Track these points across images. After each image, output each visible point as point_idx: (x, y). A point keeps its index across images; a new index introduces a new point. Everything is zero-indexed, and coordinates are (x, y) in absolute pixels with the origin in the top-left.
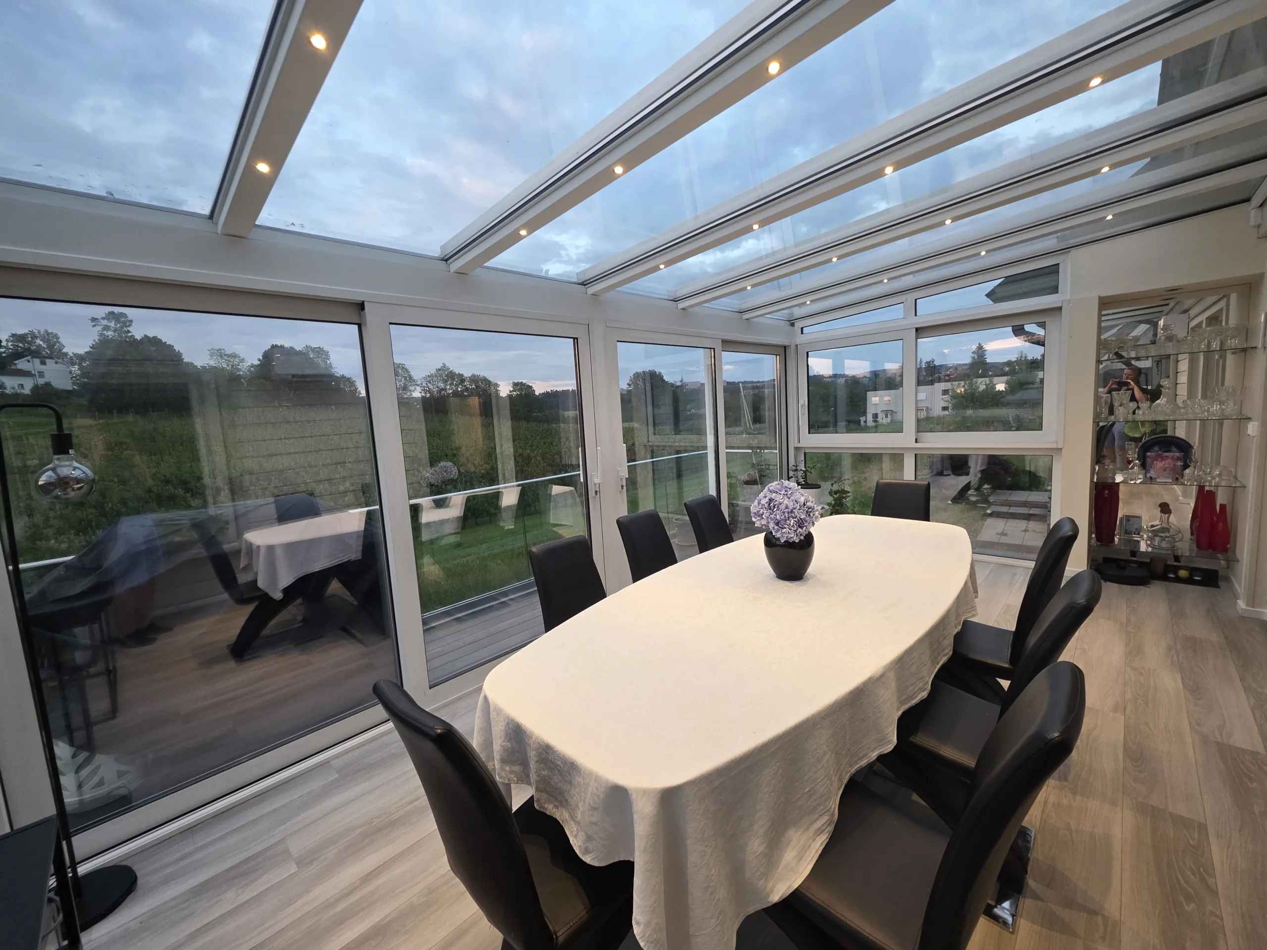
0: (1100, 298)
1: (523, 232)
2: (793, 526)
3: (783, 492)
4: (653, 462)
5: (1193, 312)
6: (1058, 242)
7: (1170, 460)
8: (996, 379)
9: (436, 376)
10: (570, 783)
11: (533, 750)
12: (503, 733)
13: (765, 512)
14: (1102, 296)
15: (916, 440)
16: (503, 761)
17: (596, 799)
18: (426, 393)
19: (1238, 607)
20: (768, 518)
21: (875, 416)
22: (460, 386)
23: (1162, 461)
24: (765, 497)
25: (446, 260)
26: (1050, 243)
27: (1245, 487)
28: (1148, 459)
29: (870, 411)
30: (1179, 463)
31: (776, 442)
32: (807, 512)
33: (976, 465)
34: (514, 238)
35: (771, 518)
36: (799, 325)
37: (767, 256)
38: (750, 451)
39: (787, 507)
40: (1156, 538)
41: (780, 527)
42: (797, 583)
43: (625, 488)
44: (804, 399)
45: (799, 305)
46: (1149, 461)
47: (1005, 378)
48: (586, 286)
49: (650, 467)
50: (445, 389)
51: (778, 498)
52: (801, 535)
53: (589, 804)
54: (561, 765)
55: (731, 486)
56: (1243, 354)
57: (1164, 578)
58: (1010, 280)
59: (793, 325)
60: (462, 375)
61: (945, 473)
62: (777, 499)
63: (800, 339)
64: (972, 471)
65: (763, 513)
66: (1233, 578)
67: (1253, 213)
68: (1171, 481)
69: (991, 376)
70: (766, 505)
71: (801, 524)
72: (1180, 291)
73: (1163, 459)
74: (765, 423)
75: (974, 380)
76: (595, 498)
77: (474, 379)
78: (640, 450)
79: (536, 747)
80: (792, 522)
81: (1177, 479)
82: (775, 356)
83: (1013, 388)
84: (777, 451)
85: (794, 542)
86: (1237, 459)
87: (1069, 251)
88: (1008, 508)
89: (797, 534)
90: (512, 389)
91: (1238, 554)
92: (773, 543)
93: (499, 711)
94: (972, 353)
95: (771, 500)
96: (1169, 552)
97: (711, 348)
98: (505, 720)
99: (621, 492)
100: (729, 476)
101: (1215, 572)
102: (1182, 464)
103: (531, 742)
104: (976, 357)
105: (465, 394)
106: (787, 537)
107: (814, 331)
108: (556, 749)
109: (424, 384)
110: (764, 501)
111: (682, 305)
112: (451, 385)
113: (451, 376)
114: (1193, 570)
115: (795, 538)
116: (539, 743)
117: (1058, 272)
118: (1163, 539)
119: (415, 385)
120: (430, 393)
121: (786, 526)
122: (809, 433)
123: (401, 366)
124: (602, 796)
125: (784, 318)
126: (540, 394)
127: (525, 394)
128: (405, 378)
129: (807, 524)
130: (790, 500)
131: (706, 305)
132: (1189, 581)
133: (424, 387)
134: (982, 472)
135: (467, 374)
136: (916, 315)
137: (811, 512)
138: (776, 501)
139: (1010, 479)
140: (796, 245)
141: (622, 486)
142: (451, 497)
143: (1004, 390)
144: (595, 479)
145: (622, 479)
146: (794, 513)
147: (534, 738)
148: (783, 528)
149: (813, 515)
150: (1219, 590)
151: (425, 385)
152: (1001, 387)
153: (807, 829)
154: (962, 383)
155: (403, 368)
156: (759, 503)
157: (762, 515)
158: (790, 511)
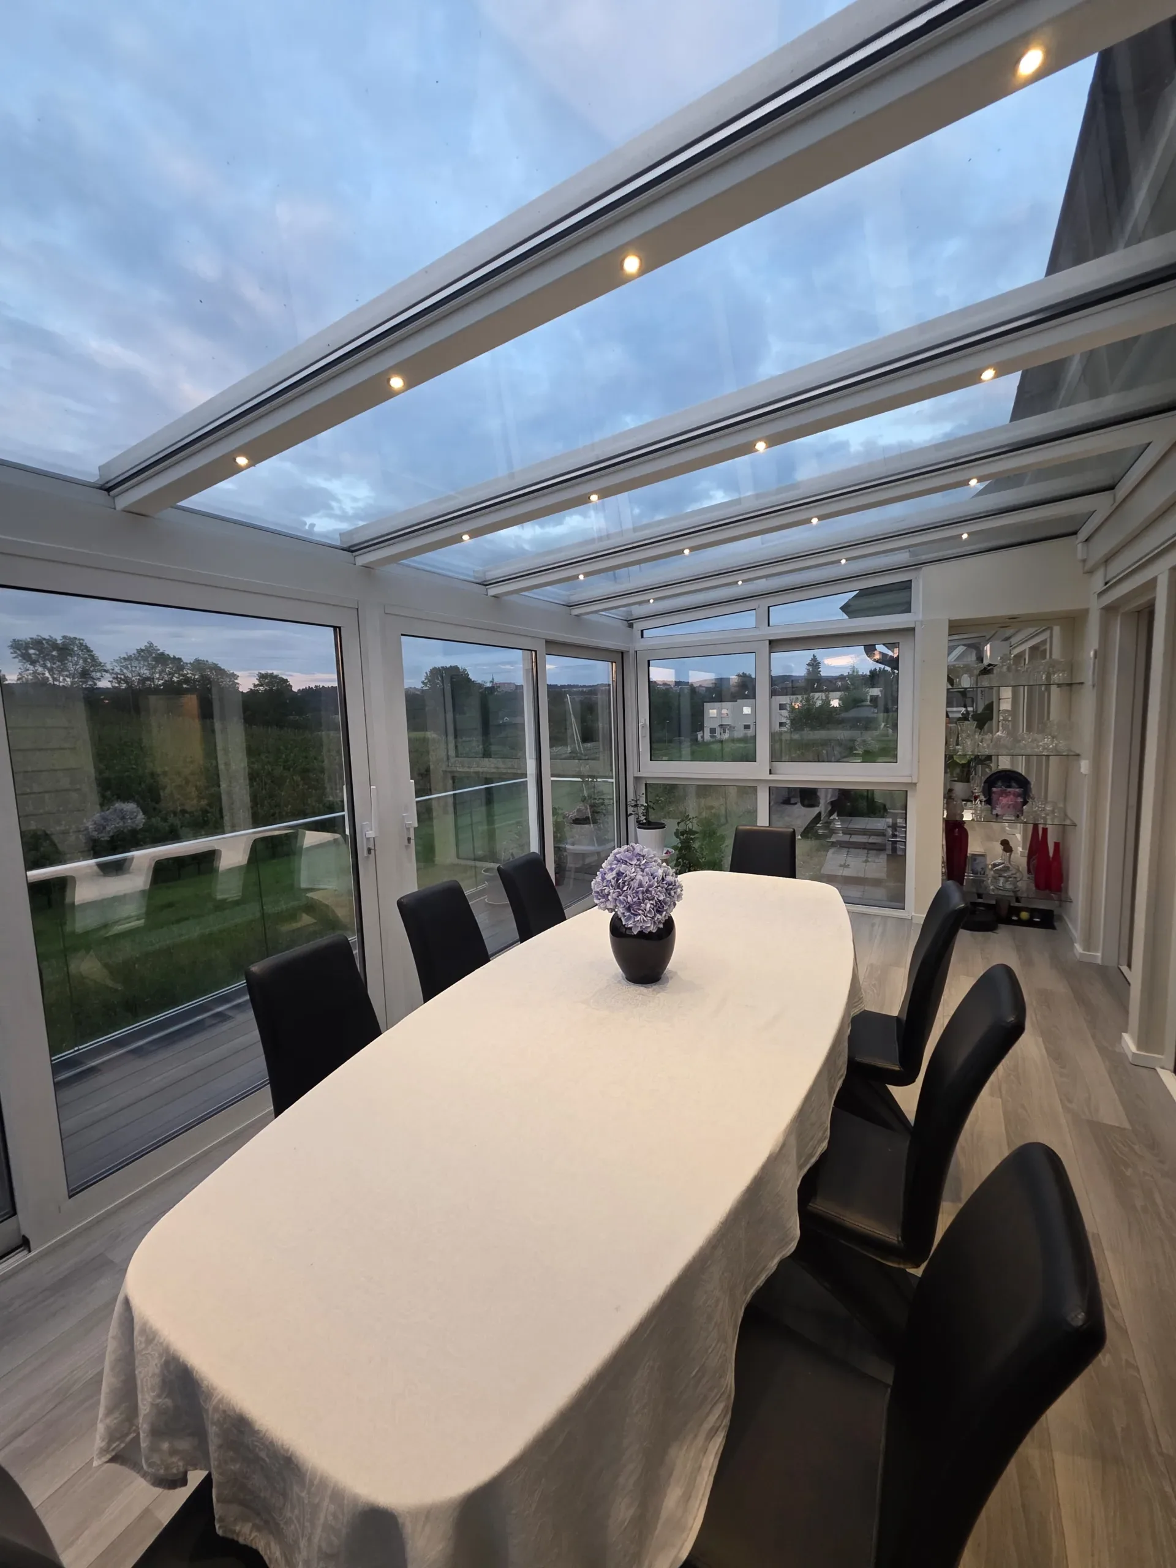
0: (950, 621)
1: (242, 461)
2: (650, 912)
3: (634, 862)
4: (454, 794)
5: (1014, 641)
6: (910, 557)
7: (1012, 796)
8: (832, 694)
9: (137, 659)
10: (284, 1495)
11: (213, 1424)
12: (157, 1380)
13: (612, 891)
14: (951, 619)
15: (770, 770)
16: (156, 1433)
17: (333, 1538)
18: (119, 683)
19: (1075, 951)
20: (616, 900)
21: (713, 731)
22: (176, 675)
23: (1005, 797)
24: (612, 870)
25: (109, 490)
26: (903, 557)
27: (1075, 826)
28: (993, 795)
29: (708, 725)
30: (1020, 800)
31: (612, 770)
32: (666, 889)
33: (826, 796)
34: (226, 469)
35: (620, 900)
36: (638, 626)
37: (600, 539)
38: (579, 779)
39: (641, 885)
40: (1000, 878)
41: (632, 913)
42: (655, 987)
43: (413, 841)
44: (645, 718)
45: (640, 603)
46: (994, 797)
47: (838, 694)
48: (355, 554)
49: (451, 800)
50: (151, 679)
51: (630, 871)
52: (660, 922)
53: (320, 1547)
54: (267, 1460)
55: (558, 827)
56: (1068, 688)
57: (1008, 921)
58: (863, 593)
59: (631, 626)
60: (180, 659)
61: (793, 801)
62: (628, 873)
63: (640, 645)
64: (822, 802)
65: (609, 893)
66: (1065, 918)
67: (1080, 546)
68: (1013, 819)
69: (826, 691)
70: (613, 882)
71: (659, 907)
72: (1019, 620)
73: (1007, 794)
74: (598, 741)
75: (812, 694)
76: (368, 857)
77: (199, 665)
78: (436, 777)
79: (218, 1420)
80: (648, 906)
81: (1018, 816)
82: (610, 663)
83: (847, 705)
84: (614, 780)
85: (650, 932)
86: (1065, 794)
87: (921, 568)
88: (849, 836)
89: (654, 922)
90: (257, 682)
91: (1071, 893)
92: (621, 933)
93: (151, 1337)
94: (807, 665)
95: (619, 874)
96: (1011, 894)
97: (532, 651)
98: (161, 1356)
99: (407, 847)
100: (555, 812)
101: (1051, 912)
102: (1022, 800)
103: (210, 1407)
104: (811, 669)
105: (185, 686)
106: (641, 927)
107: (656, 635)
108: (257, 1428)
109: (117, 670)
110: (610, 876)
111: (493, 591)
112: (160, 673)
113: (162, 659)
114: (1033, 912)
115: (651, 929)
116: (224, 1412)
117: (911, 588)
118: (1007, 879)
119: (100, 671)
120: (126, 682)
121: (640, 912)
122: (651, 760)
123: (77, 642)
124: (344, 1531)
125: (622, 616)
126: (299, 690)
127: (278, 690)
128: (85, 660)
129: (667, 907)
130: (645, 874)
131: (526, 593)
132: (1030, 923)
133: (117, 674)
134: (832, 803)
135: (188, 658)
136: (769, 625)
137: (671, 889)
138: (626, 876)
139: (849, 804)
140: (635, 530)
141: (409, 839)
142: (132, 858)
143: (838, 706)
144: (368, 830)
145: (408, 829)
146: (651, 892)
147: (215, 1402)
148: (636, 915)
149: (675, 893)
150: (1055, 931)
151: (119, 671)
152: (835, 703)
153: (696, 1436)
154: (800, 697)
155: (81, 644)
156: (603, 879)
157: (608, 895)
158: (645, 889)
